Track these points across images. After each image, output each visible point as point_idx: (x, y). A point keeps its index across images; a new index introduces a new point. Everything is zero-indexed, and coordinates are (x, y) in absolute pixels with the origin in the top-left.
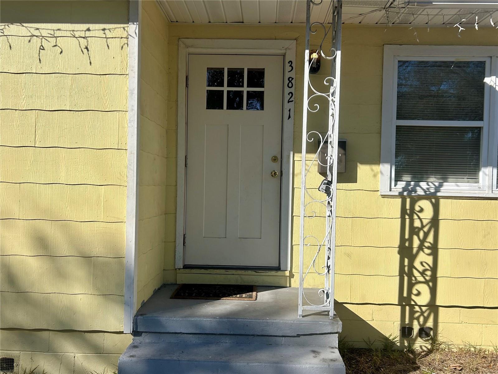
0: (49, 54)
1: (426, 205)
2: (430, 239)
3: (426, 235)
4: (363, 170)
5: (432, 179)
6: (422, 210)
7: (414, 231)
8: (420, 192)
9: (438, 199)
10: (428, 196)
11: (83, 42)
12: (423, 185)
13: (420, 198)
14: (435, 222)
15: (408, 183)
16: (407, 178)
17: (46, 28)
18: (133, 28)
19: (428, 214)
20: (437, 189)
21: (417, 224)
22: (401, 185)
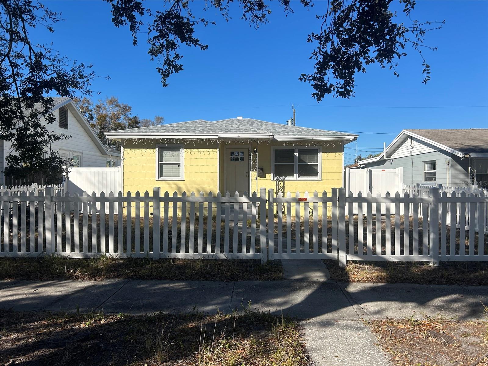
0: (202, 155)
1: (281, 183)
2: (283, 190)
3: (282, 189)
4: (267, 175)
5: (283, 177)
6: (281, 184)
7: (279, 189)
8: (280, 180)
9: (284, 181)
10: (282, 181)
11: (209, 152)
12: (281, 178)
13: (280, 181)
14: (284, 187)
15: (278, 178)
16: (278, 177)
17: (202, 150)
18: (218, 150)
19: (282, 185)
20: (284, 179)
21: (280, 187)
22: (276, 178)
